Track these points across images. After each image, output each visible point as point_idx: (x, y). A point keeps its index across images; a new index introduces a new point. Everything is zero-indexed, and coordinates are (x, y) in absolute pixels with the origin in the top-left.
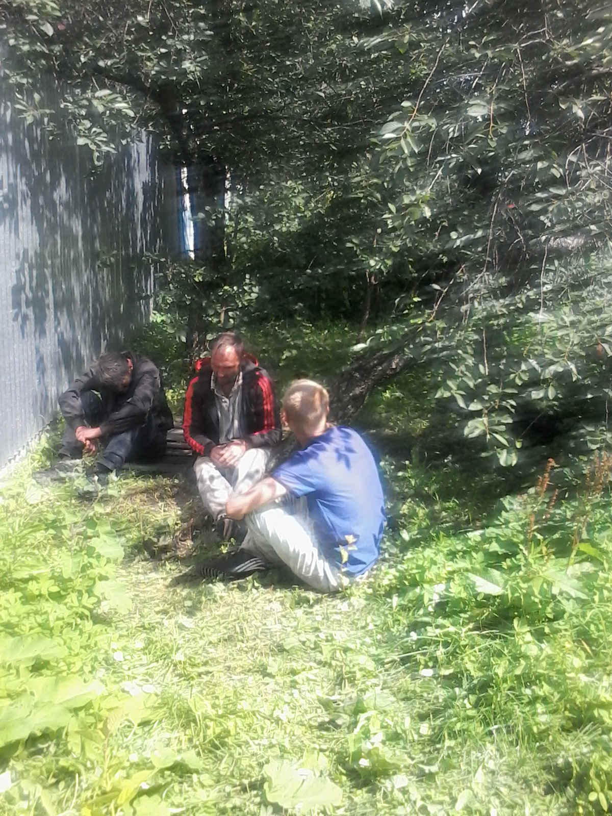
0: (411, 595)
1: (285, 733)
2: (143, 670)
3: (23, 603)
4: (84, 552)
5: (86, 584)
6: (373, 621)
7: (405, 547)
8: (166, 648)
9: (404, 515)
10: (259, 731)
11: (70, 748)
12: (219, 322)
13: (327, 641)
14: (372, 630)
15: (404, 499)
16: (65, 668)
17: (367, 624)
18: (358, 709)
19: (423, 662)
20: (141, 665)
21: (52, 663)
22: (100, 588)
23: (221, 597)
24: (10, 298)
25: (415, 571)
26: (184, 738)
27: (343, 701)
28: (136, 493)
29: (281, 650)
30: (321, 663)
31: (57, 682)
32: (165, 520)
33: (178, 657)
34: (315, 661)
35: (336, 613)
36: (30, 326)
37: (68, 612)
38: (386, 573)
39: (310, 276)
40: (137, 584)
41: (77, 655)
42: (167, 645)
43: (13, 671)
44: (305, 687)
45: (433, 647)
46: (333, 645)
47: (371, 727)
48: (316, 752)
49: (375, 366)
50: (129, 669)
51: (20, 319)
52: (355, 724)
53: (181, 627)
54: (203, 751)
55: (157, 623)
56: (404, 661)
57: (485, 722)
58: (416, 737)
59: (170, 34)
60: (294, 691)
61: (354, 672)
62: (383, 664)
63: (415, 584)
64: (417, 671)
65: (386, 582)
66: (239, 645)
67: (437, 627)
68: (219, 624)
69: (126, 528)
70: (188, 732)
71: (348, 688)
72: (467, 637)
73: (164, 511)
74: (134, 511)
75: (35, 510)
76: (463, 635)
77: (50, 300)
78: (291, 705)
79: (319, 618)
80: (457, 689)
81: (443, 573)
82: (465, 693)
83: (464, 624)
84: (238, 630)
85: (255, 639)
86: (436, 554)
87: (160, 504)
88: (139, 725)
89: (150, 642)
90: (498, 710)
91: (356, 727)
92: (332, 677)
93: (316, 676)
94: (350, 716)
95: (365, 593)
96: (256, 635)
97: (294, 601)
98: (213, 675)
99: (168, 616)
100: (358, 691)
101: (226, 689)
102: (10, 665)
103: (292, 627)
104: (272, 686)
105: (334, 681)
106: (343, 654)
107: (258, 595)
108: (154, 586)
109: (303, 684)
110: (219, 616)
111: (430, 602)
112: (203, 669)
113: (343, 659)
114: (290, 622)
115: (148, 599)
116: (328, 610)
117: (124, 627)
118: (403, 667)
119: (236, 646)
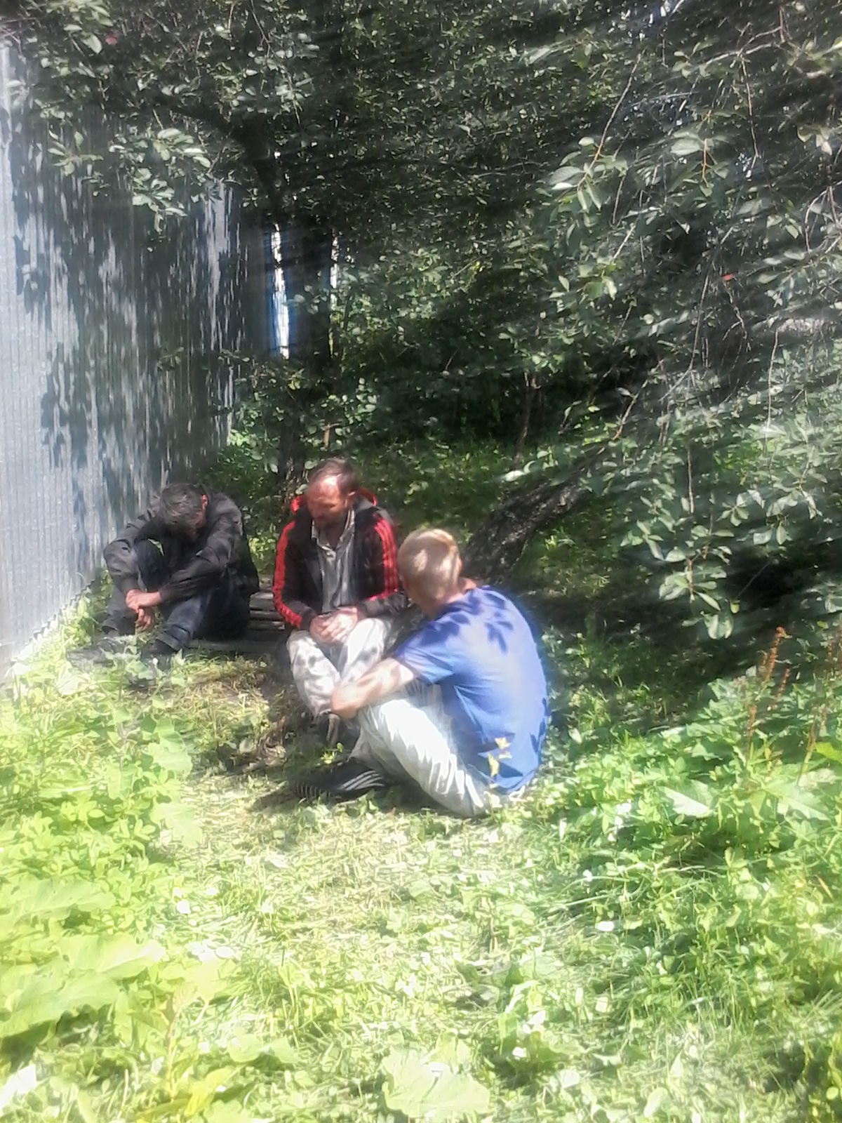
0: (584, 819)
1: (411, 1012)
2: (216, 926)
3: (54, 833)
4: (138, 763)
5: (140, 807)
6: (532, 856)
7: (576, 752)
8: (248, 896)
9: (575, 708)
10: (376, 1011)
11: (117, 1034)
12: (323, 444)
13: (469, 884)
14: (530, 869)
15: (575, 686)
16: (112, 923)
17: (524, 861)
18: (511, 979)
19: (600, 912)
20: (214, 919)
21: (94, 917)
22: (159, 812)
23: (324, 826)
24: (39, 412)
25: (590, 787)
26: (273, 1021)
27: (490, 968)
28: (208, 681)
29: (406, 897)
30: (461, 916)
31: (99, 943)
32: (247, 718)
33: (265, 908)
34: (452, 913)
35: (482, 846)
36: (66, 451)
37: (115, 846)
38: (551, 790)
39: (447, 379)
40: (210, 806)
41: (127, 905)
42: (250, 892)
43: (39, 927)
44: (439, 949)
45: (614, 892)
46: (477, 890)
47: (529, 1003)
48: (454, 1039)
49: (538, 503)
50: (198, 925)
51: (52, 441)
52: (507, 999)
53: (269, 867)
54: (299, 1039)
55: (236, 861)
56: (574, 911)
57: (686, 993)
58: (590, 1016)
59: (260, 49)
60: (424, 954)
61: (507, 928)
62: (546, 916)
63: (590, 804)
64: (593, 924)
65: (550, 802)
66: (348, 891)
67: (620, 863)
68: (321, 862)
69: (194, 730)
70: (278, 1012)
71: (497, 950)
72: (661, 875)
73: (246, 706)
74: (205, 706)
75: (70, 703)
76: (655, 873)
77: (93, 415)
78: (420, 974)
79: (458, 853)
80: (647, 949)
81: (629, 788)
82: (658, 953)
83: (657, 858)
84: (347, 870)
85: (369, 883)
86: (620, 763)
87: (241, 696)
88: (212, 1003)
89: (226, 888)
90: (703, 977)
91: (508, 1003)
92: (475, 935)
93: (454, 933)
94: (501, 988)
95: (521, 817)
96: (371, 878)
97: (423, 830)
98: (312, 933)
99: (251, 851)
100: (512, 953)
101: (330, 953)
102: (35, 918)
103: (420, 866)
104: (394, 948)
105: (478, 941)
106: (491, 903)
107: (374, 821)
108: (231, 810)
109: (436, 945)
110: (321, 851)
111: (611, 829)
112: (298, 925)
113: (490, 909)
114: (418, 859)
115: (224, 828)
116: (470, 841)
117: (191, 867)
118: (573, 919)
119: (343, 893)
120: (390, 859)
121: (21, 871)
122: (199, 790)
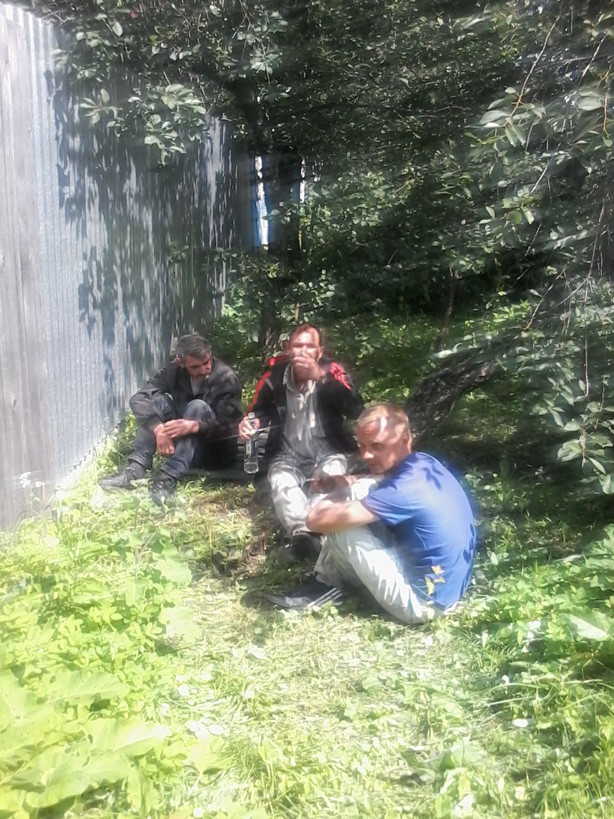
0: (503, 632)
1: (364, 788)
2: (210, 706)
3: (84, 632)
4: (149, 576)
5: (150, 611)
6: (460, 659)
7: (494, 573)
8: (235, 684)
9: (493, 534)
10: (336, 786)
11: (129, 801)
12: (294, 319)
13: (410, 680)
14: (459, 669)
15: (492, 516)
16: (127, 709)
17: (455, 663)
18: (445, 765)
19: (516, 711)
20: (208, 701)
21: (112, 703)
22: (165, 615)
23: (294, 625)
24: (77, 299)
25: (507, 607)
26: (254, 791)
27: (428, 753)
28: (205, 503)
29: (359, 689)
30: (402, 705)
31: (116, 726)
32: (235, 533)
33: (248, 694)
34: (396, 703)
35: (420, 648)
37: (131, 643)
38: (475, 605)
40: (204, 606)
41: (140, 691)
42: (236, 680)
43: (71, 711)
44: (386, 735)
45: (527, 696)
46: (416, 686)
47: (460, 788)
48: (399, 815)
49: (463, 373)
50: (195, 704)
52: (442, 781)
53: (250, 657)
54: (274, 807)
55: (225, 653)
56: (495, 709)
57: (592, 792)
58: (511, 803)
60: (374, 739)
61: (441, 721)
62: (471, 710)
63: (507, 620)
64: (512, 720)
65: (474, 614)
66: (314, 680)
67: (534, 673)
68: (292, 656)
69: (195, 541)
70: (258, 782)
71: (433, 737)
72: (567, 686)
73: (235, 523)
74: (203, 522)
75: (101, 518)
76: (562, 683)
77: (119, 300)
78: (371, 755)
79: (401, 653)
80: (557, 750)
81: (539, 608)
82: (566, 754)
83: (563, 671)
84: (313, 665)
85: (330, 675)
86: (532, 590)
87: (230, 514)
88: (205, 773)
89: (217, 675)
90: (605, 779)
91: (442, 785)
92: (415, 723)
93: (397, 721)
94: (436, 772)
95: (451, 626)
96: (332, 670)
97: (373, 632)
98: (285, 715)
99: (238, 644)
100: (445, 741)
101: (299, 733)
102: (67, 703)
103: (371, 663)
104: (350, 731)
105: (417, 728)
106: (428, 697)
107: (334, 623)
108: (222, 609)
109: (384, 731)
110: (292, 646)
111: (524, 641)
112: (274, 708)
113: (427, 702)
114: (369, 656)
115: (217, 624)
116: (410, 644)
117: (191, 656)
118: (494, 715)
119: (310, 682)
120: (347, 655)
121: (58, 663)
122: (197, 591)
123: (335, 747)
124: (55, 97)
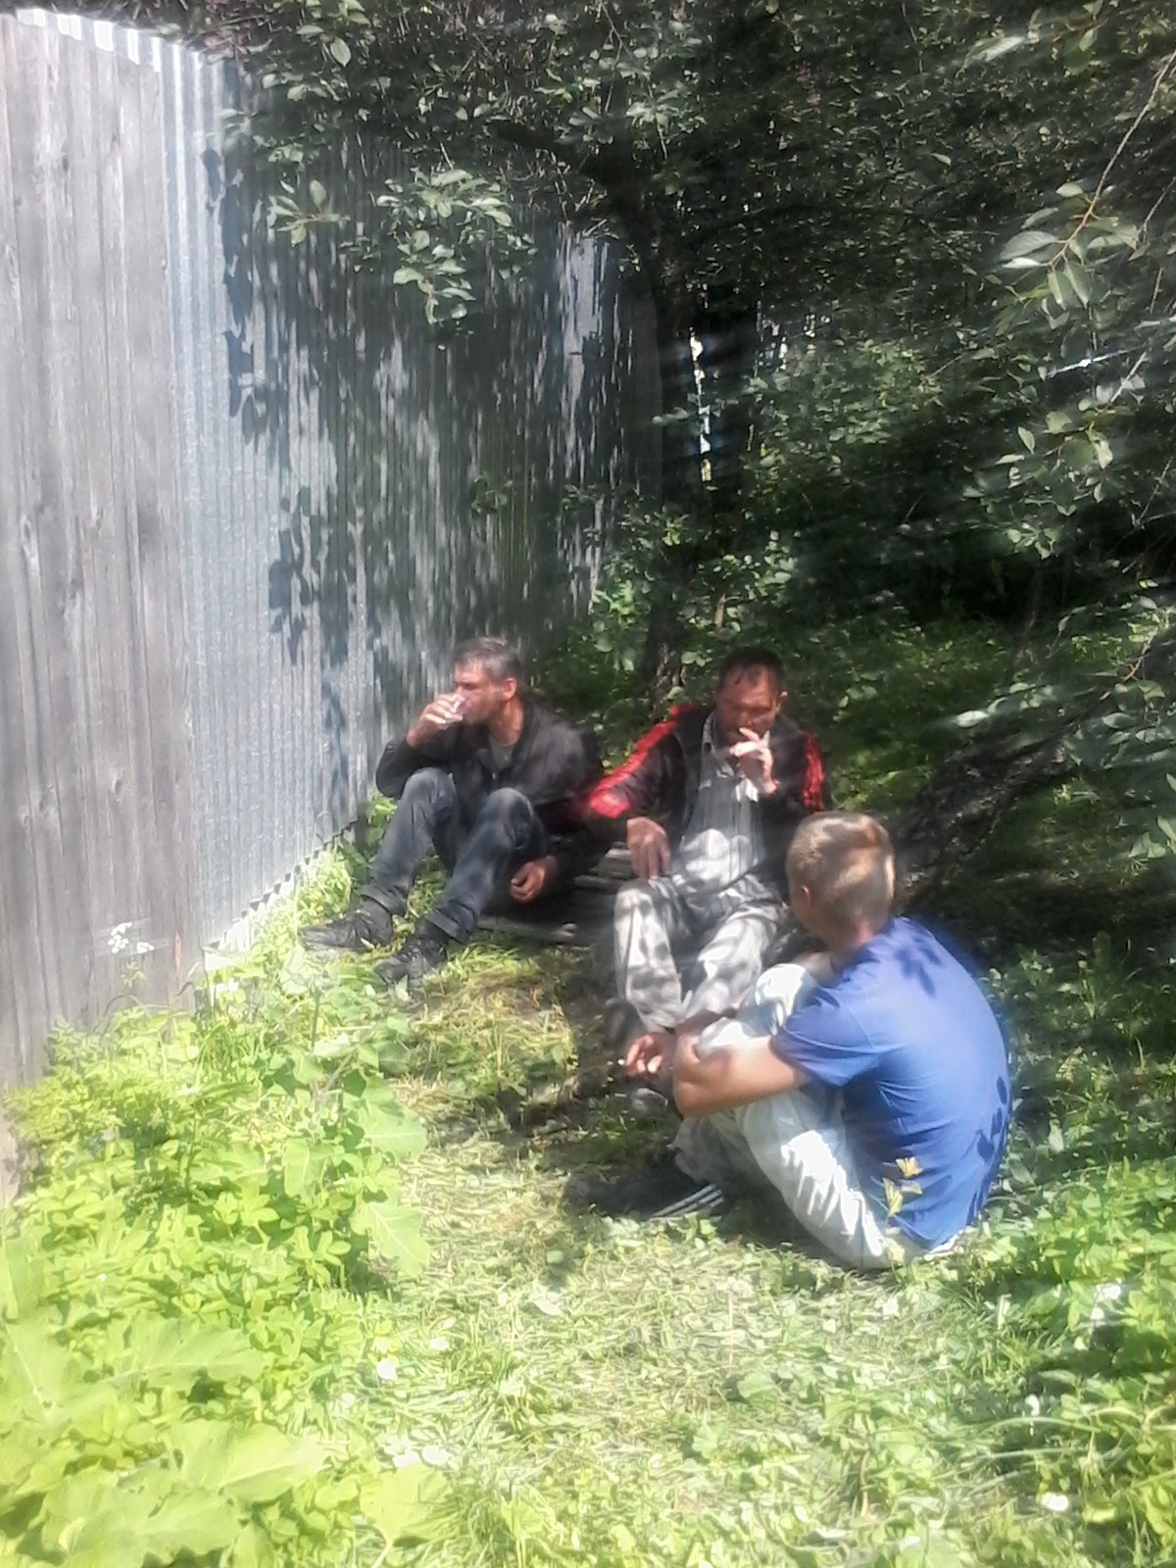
0: (1039, 1303)
2: (434, 1404)
3: (204, 1239)
5: (336, 1207)
6: (950, 1349)
8: (487, 1364)
9: (1064, 1085)
12: (713, 627)
13: (840, 1384)
14: (943, 1372)
15: (1066, 1047)
17: (936, 1357)
19: (1047, 1476)
20: (433, 1393)
21: (230, 1389)
22: (365, 1216)
23: (628, 1250)
24: (265, 587)
25: (1051, 1253)
27: (853, 1544)
28: (498, 987)
29: (733, 1395)
30: (814, 1437)
32: (548, 1050)
33: (510, 1387)
34: (805, 1432)
35: (871, 1319)
36: (312, 641)
37: (288, 1270)
39: (905, 538)
40: (460, 1199)
41: (292, 1367)
42: (488, 1357)
44: (770, 1498)
45: (1072, 1446)
46: (848, 1398)
50: (408, 1398)
51: (286, 627)
53: (531, 1310)
55: (482, 1297)
56: (1005, 1466)
59: (607, 47)
60: (744, 1505)
61: (885, 1481)
62: (957, 1461)
63: (1050, 1279)
64: (1034, 1494)
65: (991, 1257)
66: (647, 1368)
67: (1091, 1398)
68: (613, 1314)
69: (468, 1061)
71: (867, 1515)
72: (1157, 1435)
73: (550, 1029)
74: (488, 1026)
76: (1146, 1428)
77: (360, 588)
78: (733, 1537)
81: (1120, 1259)
83: (1152, 1400)
84: (649, 1336)
85: (680, 1361)
87: (543, 1013)
88: (398, 1544)
92: (837, 1478)
93: (801, 1469)
95: (940, 1279)
96: (686, 1351)
97: (780, 1279)
98: (579, 1436)
99: (510, 1281)
100: (890, 1524)
101: (599, 1477)
102: (144, 1384)
103: (766, 1341)
104: (700, 1482)
105: (839, 1489)
106: (871, 1423)
107: (705, 1253)
108: (492, 1206)
109: (766, 1491)
110: (615, 1293)
111: (1082, 1325)
112: (558, 1419)
113: (869, 1435)
114: (766, 1329)
115: (476, 1237)
116: (851, 1310)
117: (414, 1298)
118: (1001, 1478)
119: (639, 1371)
120: (722, 1321)
121: (145, 1299)
122: (455, 1165)
123: (664, 1515)
124: (224, 201)
